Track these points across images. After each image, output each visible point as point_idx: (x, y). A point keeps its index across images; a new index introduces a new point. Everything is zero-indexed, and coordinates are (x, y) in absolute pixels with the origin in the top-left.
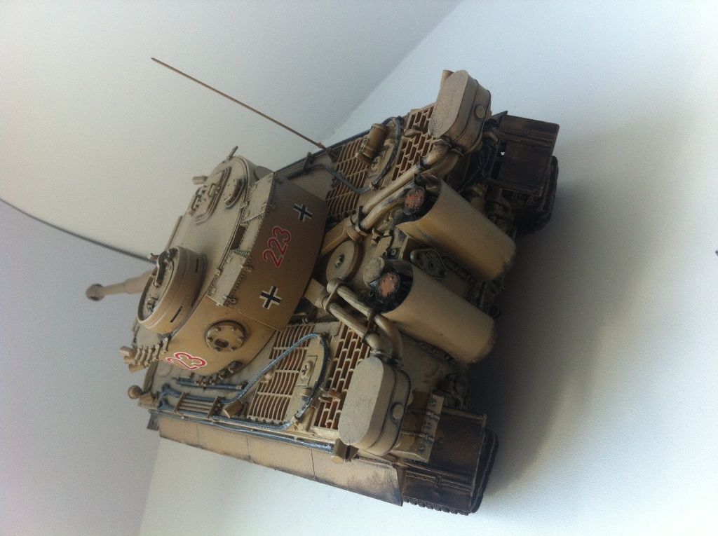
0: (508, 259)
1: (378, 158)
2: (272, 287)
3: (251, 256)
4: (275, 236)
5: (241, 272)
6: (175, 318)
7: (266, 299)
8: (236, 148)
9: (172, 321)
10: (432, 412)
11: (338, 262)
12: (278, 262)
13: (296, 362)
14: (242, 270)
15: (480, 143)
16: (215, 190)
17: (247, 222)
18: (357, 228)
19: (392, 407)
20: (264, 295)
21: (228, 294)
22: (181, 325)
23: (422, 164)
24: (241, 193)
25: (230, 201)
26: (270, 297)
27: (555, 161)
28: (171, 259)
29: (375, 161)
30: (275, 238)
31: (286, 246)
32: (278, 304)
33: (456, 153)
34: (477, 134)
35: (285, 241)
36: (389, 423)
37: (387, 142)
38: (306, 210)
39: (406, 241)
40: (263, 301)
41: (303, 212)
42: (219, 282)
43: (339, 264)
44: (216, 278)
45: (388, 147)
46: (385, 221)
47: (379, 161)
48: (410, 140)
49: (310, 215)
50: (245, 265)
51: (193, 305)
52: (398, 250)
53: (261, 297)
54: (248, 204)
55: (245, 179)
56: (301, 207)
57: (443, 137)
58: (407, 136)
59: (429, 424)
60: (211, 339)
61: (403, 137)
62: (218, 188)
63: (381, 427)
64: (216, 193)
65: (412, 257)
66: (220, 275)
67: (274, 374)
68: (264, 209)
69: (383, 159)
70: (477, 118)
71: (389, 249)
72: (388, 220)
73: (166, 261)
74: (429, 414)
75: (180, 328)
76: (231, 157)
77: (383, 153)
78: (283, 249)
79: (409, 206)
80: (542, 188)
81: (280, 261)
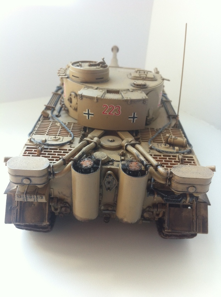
0: (125, 220)
1: (168, 146)
2: (93, 113)
3: (102, 99)
4: (116, 107)
5: (93, 97)
6: (75, 77)
7: (87, 112)
8: (169, 80)
9: (73, 76)
10: (37, 197)
11: (110, 140)
12: (105, 112)
13: (62, 133)
14: (95, 97)
15: (178, 193)
16: (144, 77)
17: (121, 93)
18: (126, 144)
19: (28, 178)
20: (88, 110)
21: (83, 94)
22: (72, 80)
23: (157, 166)
24: (138, 87)
25: (135, 84)
26: (88, 114)
27: (194, 235)
28: (102, 67)
29: (167, 145)
30: (115, 108)
31: (113, 114)
32: (87, 118)
33: (167, 182)
34: (179, 190)
35: (115, 113)
36: (20, 178)
37: (177, 148)
38: (135, 119)
39: (117, 167)
40: (86, 111)
41: (134, 118)
42: (90, 90)
43: (109, 140)
44: (92, 88)
45: (174, 149)
46: (131, 156)
47: (167, 146)
48: (177, 158)
49: (133, 121)
50: (97, 98)
51: (81, 82)
52: (112, 165)
53: (87, 110)
54: (131, 92)
55: (147, 87)
56: (135, 116)
57: (171, 173)
58: (178, 156)
59: (31, 198)
60: (71, 95)
61: (178, 154)
62: (144, 78)
63: (16, 175)
64: (142, 78)
65: (109, 172)
66: (94, 89)
67: (59, 126)
68: (127, 99)
69: (167, 148)
70: (188, 188)
71: (113, 161)
72: (131, 157)
73: (101, 65)
74: (35, 196)
75: (71, 80)
76: (163, 79)
77: (171, 147)
78: (111, 113)
79: (131, 164)
80: (170, 231)
81: (105, 113)
